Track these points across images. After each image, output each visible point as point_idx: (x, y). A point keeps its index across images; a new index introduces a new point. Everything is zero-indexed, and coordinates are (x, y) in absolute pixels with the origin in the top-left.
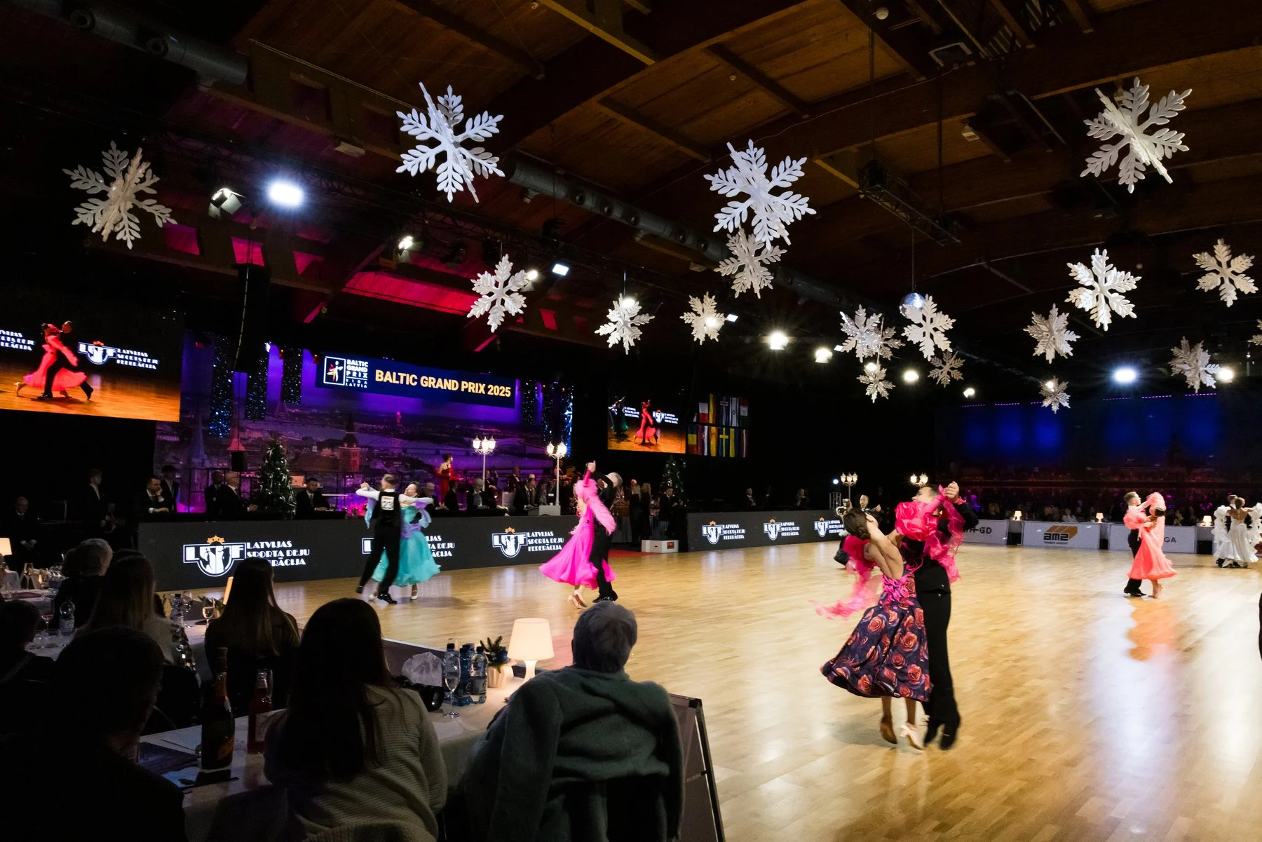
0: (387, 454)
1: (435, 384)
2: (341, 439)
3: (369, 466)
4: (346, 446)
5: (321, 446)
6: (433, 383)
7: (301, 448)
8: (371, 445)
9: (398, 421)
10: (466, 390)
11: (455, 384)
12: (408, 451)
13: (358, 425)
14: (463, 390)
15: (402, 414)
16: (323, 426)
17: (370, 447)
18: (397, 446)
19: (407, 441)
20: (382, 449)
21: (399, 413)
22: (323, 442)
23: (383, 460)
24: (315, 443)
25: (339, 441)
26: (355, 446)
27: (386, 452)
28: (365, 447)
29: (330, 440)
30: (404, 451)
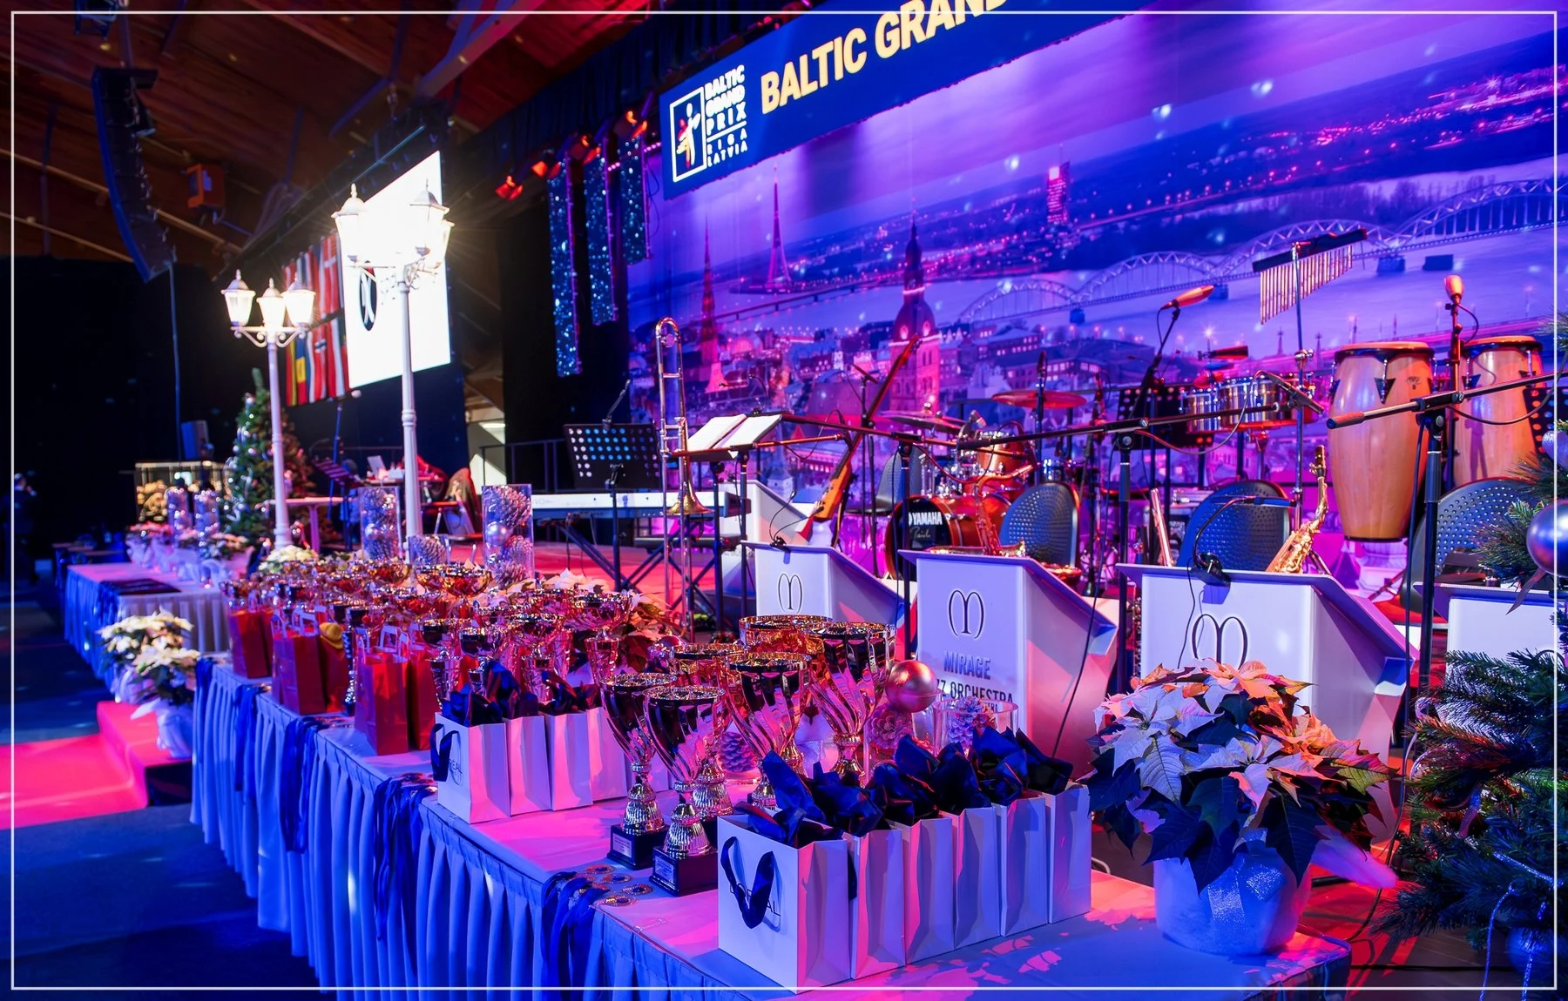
0: (1019, 342)
1: (924, 25)
2: (893, 318)
3: (965, 393)
4: (904, 336)
5: (851, 348)
6: (916, 26)
7: (811, 363)
8: (969, 318)
9: (1054, 204)
12: (1090, 314)
13: (932, 259)
15: (1065, 170)
16: (853, 289)
17: (965, 327)
18: (1049, 302)
19: (1083, 279)
20: (1001, 326)
21: (1054, 173)
22: (855, 335)
23: (1005, 363)
24: (839, 343)
25: (884, 325)
26: (927, 332)
27: (1013, 334)
28: (954, 329)
29: (867, 327)
30: (1077, 317)
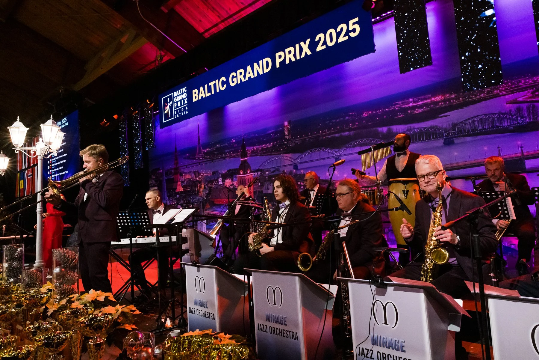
1: (245, 77)
2: (238, 167)
4: (241, 173)
5: (224, 177)
6: (242, 77)
7: (211, 182)
8: (262, 168)
9: (286, 133)
10: (283, 63)
11: (267, 62)
12: (300, 166)
13: (249, 149)
14: (278, 66)
15: (289, 123)
16: (224, 158)
17: (261, 171)
18: (287, 163)
19: (297, 155)
20: (272, 170)
21: (286, 123)
22: (226, 173)
24: (220, 175)
25: (235, 169)
26: (249, 172)
27: (276, 173)
28: (257, 171)
29: (229, 170)
30: (296, 168)
